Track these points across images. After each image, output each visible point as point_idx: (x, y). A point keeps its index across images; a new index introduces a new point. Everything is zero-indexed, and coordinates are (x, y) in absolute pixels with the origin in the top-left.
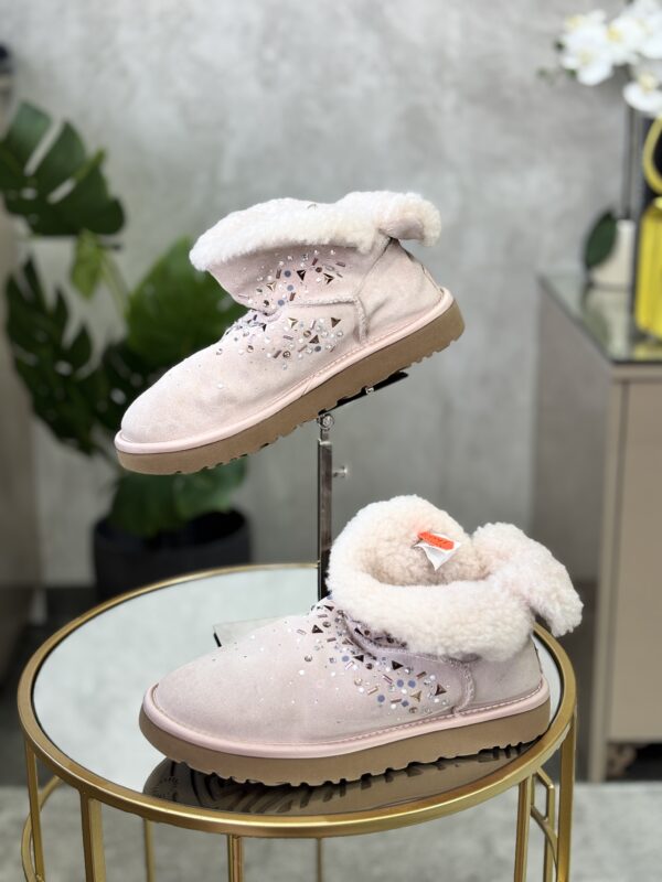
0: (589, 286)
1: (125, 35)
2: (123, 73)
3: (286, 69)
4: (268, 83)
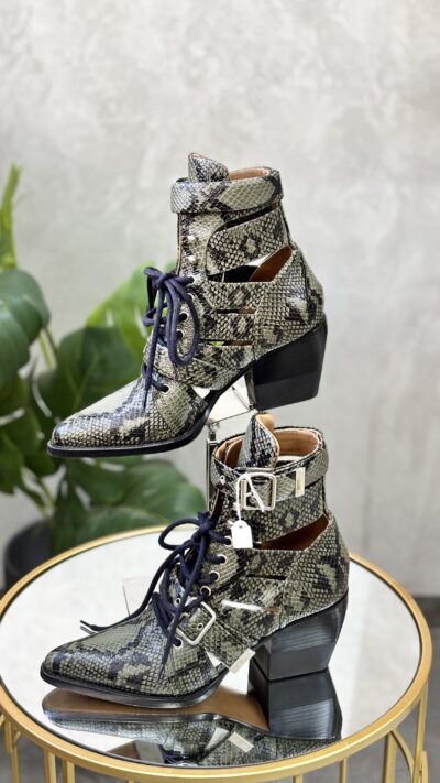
1: (38, 27)
2: (38, 67)
3: (213, 65)
4: (193, 83)
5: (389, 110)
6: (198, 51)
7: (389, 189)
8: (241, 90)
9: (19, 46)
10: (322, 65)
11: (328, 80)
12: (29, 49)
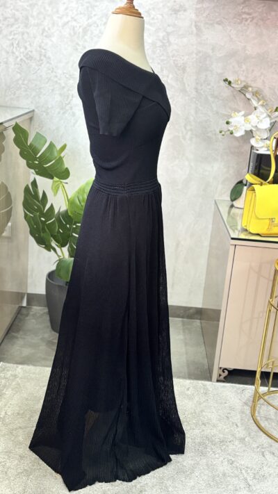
0: (232, 206)
5: (188, 137)
7: (187, 163)
9: (67, 108)
12: (71, 108)
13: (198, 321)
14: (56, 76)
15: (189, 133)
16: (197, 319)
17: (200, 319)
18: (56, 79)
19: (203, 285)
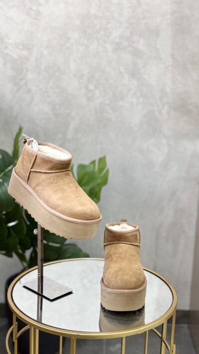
1: (30, 76)
2: (29, 91)
3: (97, 92)
4: (89, 99)
5: (164, 111)
6: (91, 87)
7: (164, 142)
8: (107, 102)
9: (22, 83)
10: (139, 94)
11: (141, 100)
12: (26, 84)
13: (186, 326)
14: (7, 47)
15: (166, 107)
16: (184, 323)
17: (188, 323)
18: (6, 51)
19: (189, 284)
